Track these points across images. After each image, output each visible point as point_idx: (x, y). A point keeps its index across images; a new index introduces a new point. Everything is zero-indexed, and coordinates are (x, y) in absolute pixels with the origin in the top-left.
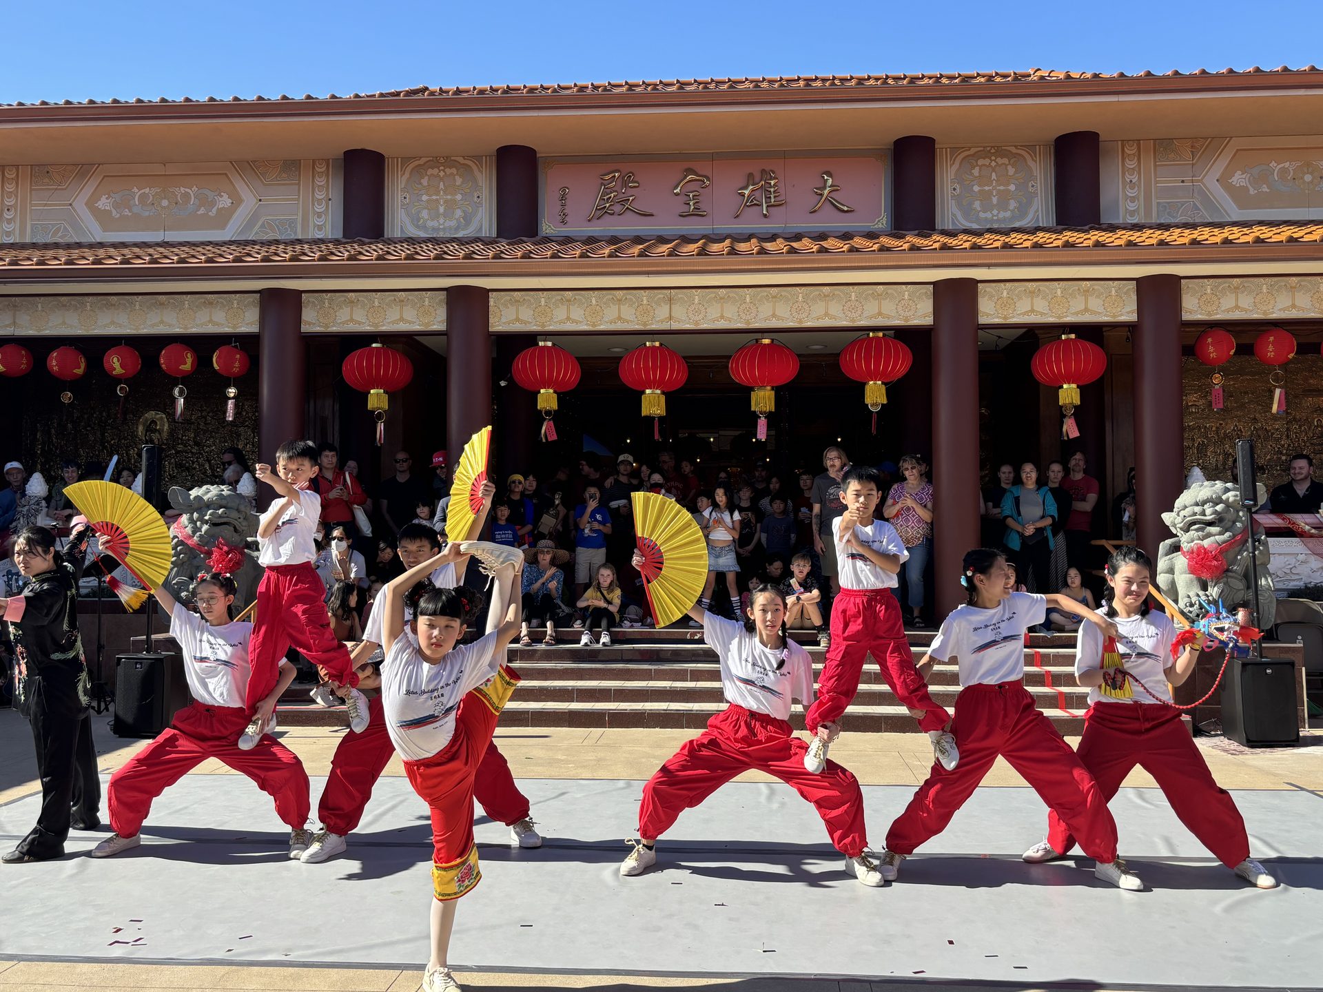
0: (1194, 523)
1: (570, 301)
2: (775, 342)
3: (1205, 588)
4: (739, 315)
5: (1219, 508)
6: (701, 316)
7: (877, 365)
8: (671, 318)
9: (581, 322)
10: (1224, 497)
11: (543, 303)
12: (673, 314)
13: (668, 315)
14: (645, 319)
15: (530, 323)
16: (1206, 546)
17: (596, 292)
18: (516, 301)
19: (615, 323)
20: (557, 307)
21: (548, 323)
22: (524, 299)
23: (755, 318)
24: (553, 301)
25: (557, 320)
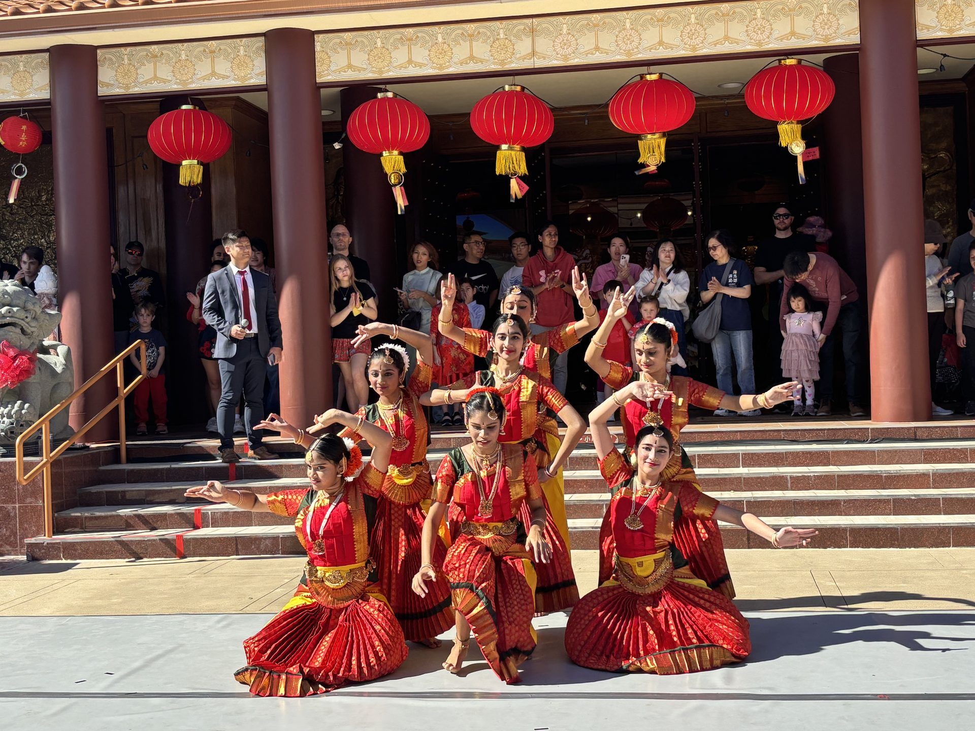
1: (412, 40)
2: (664, 77)
4: (618, 45)
6: (571, 50)
7: (790, 102)
8: (534, 53)
9: (425, 65)
11: (379, 44)
12: (537, 50)
13: (530, 51)
14: (503, 57)
15: (365, 69)
17: (443, 27)
18: (347, 44)
19: (467, 63)
20: (396, 48)
21: (387, 68)
22: (357, 41)
23: (637, 48)
24: (391, 41)
25: (397, 64)
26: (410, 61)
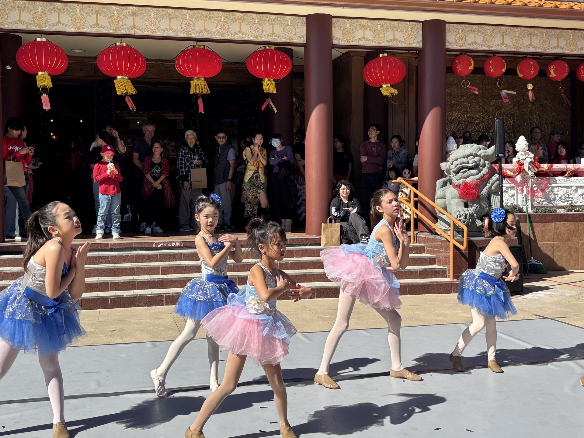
0: (461, 169)
1: (60, 10)
2: (206, 48)
3: (466, 206)
4: (182, 28)
5: (476, 159)
6: (156, 27)
8: (134, 26)
9: (69, 26)
10: (478, 153)
11: (40, 10)
12: (136, 24)
13: (132, 25)
14: (116, 26)
15: (30, 24)
16: (469, 182)
17: (80, 5)
18: (19, 7)
19: (94, 27)
20: (50, 13)
21: (44, 25)
22: (25, 6)
23: (193, 31)
24: (48, 9)
25: (51, 23)
26: (59, 22)
